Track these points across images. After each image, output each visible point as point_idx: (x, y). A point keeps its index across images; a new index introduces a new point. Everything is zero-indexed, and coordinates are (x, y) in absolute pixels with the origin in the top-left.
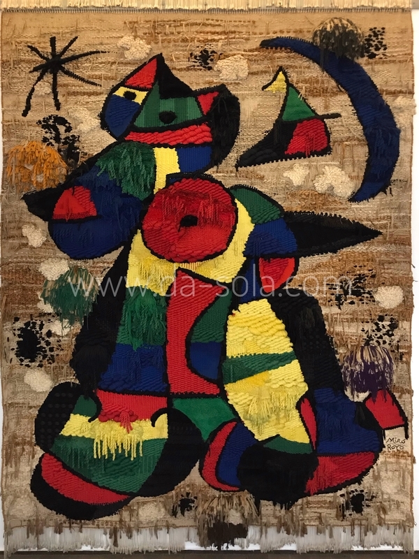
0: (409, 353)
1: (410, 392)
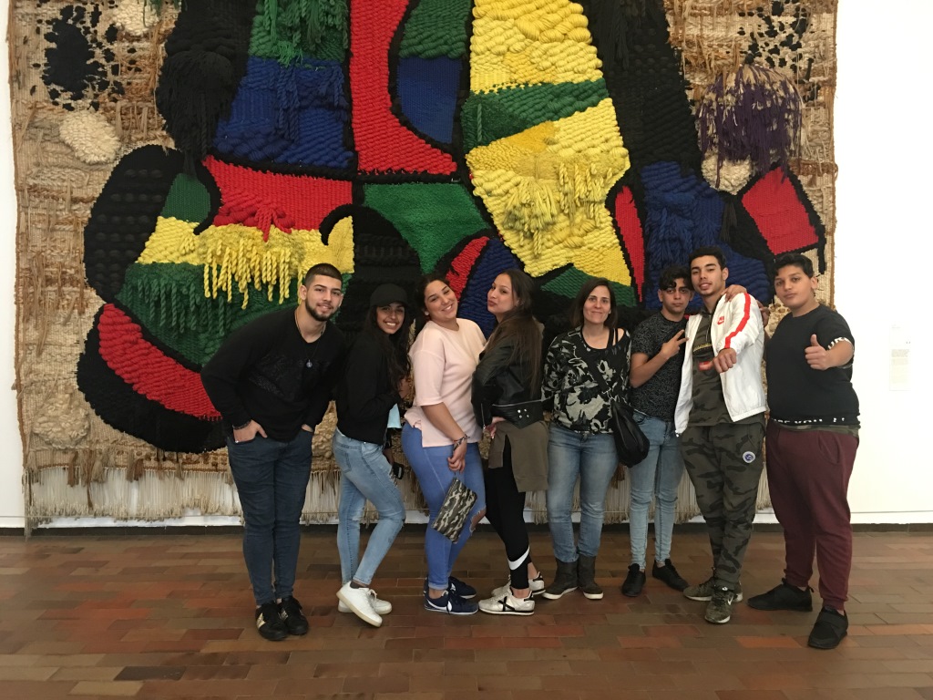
0: (831, 84)
1: (831, 169)
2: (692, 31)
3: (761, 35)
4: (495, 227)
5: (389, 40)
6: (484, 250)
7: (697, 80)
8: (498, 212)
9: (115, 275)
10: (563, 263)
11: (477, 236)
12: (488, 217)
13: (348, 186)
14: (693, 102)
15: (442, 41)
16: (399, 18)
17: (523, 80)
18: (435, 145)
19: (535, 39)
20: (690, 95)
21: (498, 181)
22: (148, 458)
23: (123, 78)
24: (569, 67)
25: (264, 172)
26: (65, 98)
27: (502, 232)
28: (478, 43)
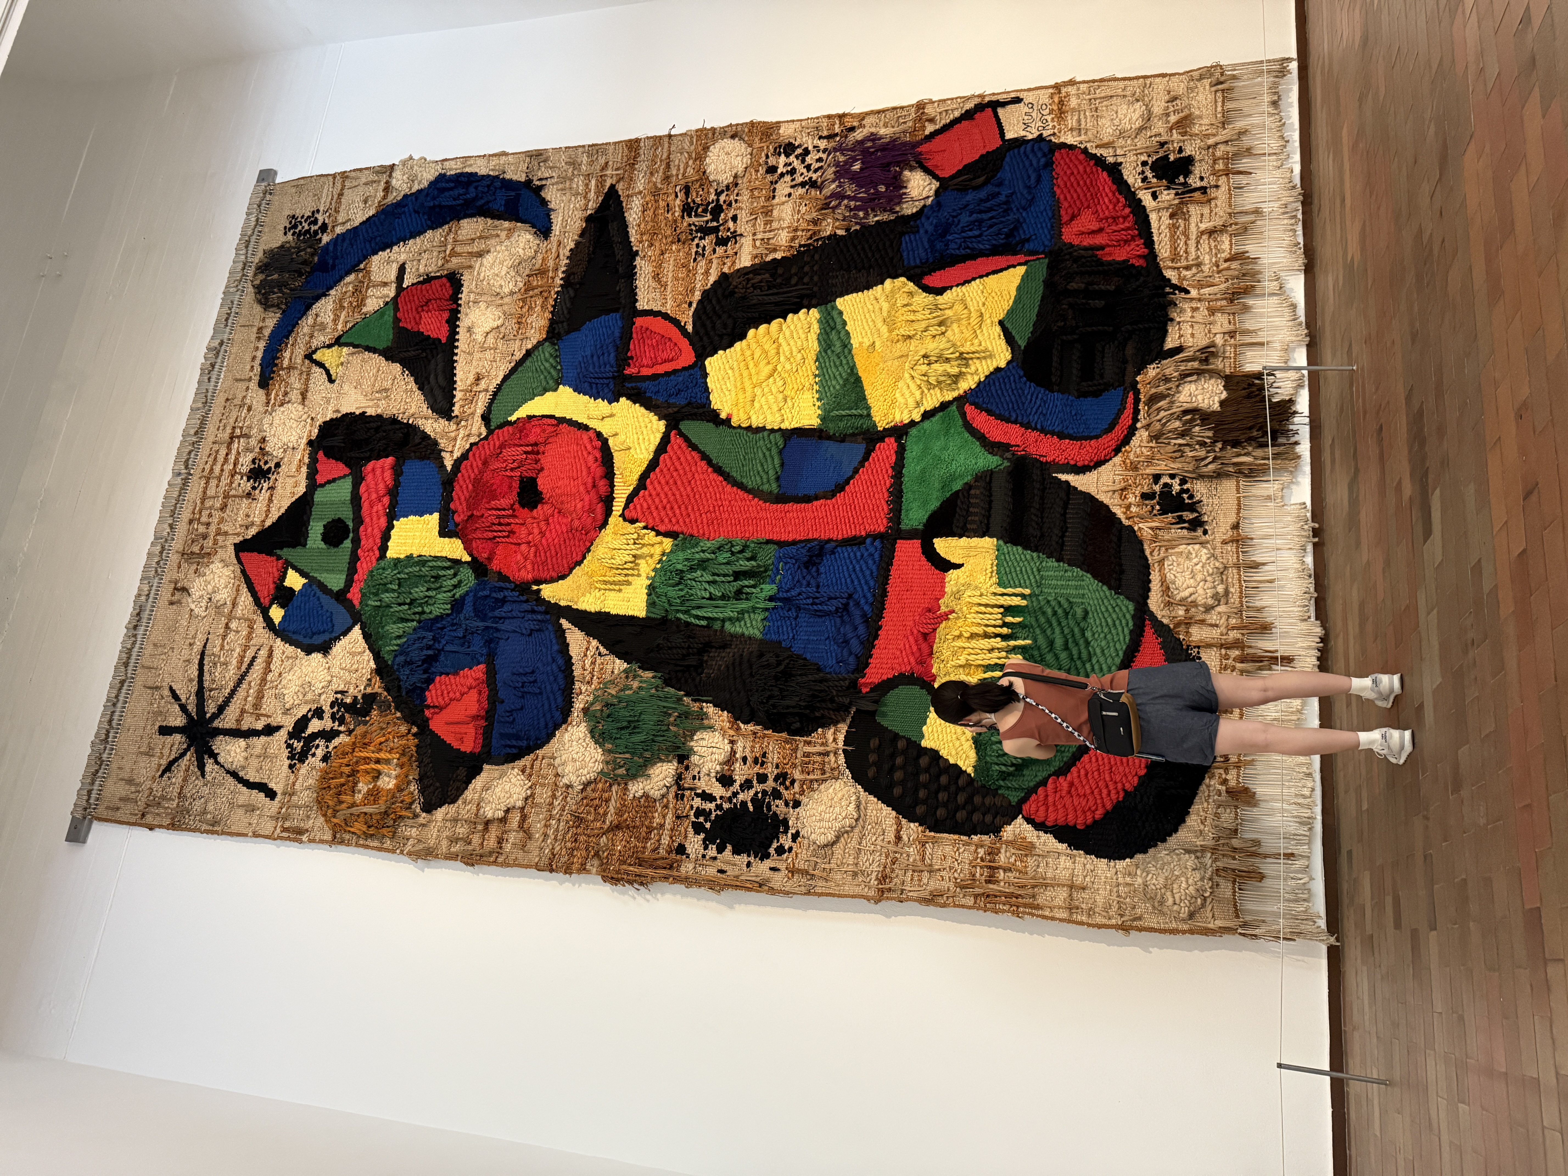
2: (783, 238)
3: (793, 180)
4: (955, 399)
5: (761, 502)
6: (977, 406)
7: (829, 227)
8: (939, 395)
9: (988, 801)
10: (998, 329)
11: (963, 415)
12: (944, 406)
13: (901, 545)
14: (847, 230)
15: (767, 453)
16: (741, 492)
17: (811, 377)
18: (866, 458)
19: (775, 370)
20: (841, 232)
21: (907, 395)
22: (1225, 782)
23: (771, 771)
24: (803, 336)
25: (880, 628)
26: (786, 841)
27: (961, 392)
28: (772, 421)
